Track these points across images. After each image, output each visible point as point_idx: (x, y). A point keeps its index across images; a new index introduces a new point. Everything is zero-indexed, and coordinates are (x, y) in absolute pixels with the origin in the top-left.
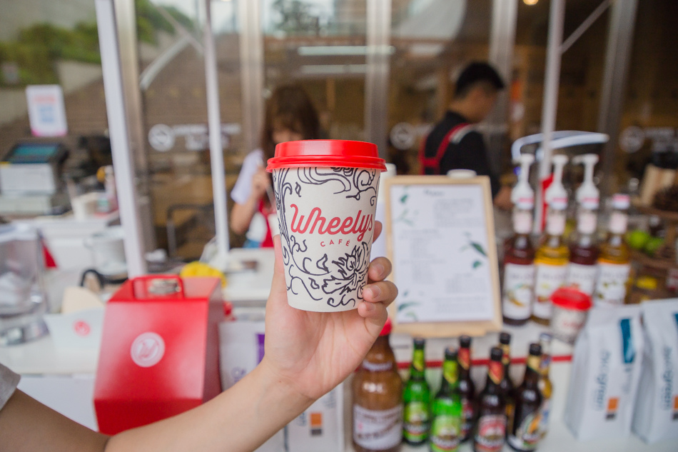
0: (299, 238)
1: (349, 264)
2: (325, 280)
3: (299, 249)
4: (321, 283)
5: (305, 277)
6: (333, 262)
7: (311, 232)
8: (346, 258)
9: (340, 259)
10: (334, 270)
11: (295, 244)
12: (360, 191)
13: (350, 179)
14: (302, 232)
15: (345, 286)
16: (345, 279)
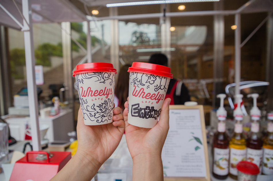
0: (84, 98)
1: (103, 107)
2: (95, 113)
3: (85, 103)
4: (93, 115)
5: (88, 113)
6: (97, 106)
7: (88, 96)
8: (102, 105)
9: (100, 105)
10: (98, 109)
11: (83, 101)
12: (105, 80)
13: (101, 76)
14: (85, 96)
15: (103, 115)
16: (102, 112)
